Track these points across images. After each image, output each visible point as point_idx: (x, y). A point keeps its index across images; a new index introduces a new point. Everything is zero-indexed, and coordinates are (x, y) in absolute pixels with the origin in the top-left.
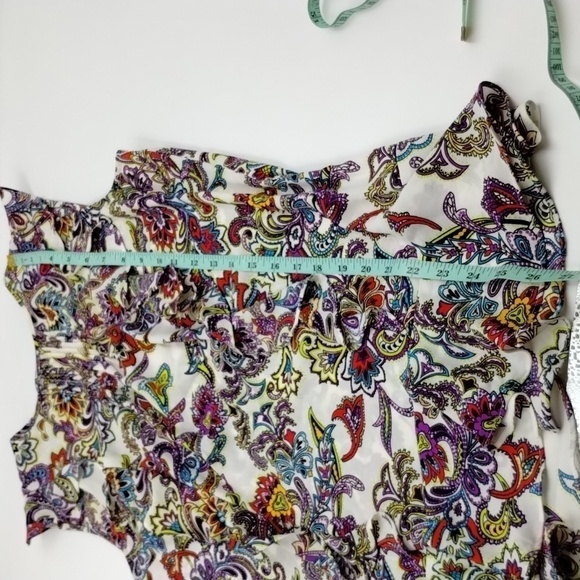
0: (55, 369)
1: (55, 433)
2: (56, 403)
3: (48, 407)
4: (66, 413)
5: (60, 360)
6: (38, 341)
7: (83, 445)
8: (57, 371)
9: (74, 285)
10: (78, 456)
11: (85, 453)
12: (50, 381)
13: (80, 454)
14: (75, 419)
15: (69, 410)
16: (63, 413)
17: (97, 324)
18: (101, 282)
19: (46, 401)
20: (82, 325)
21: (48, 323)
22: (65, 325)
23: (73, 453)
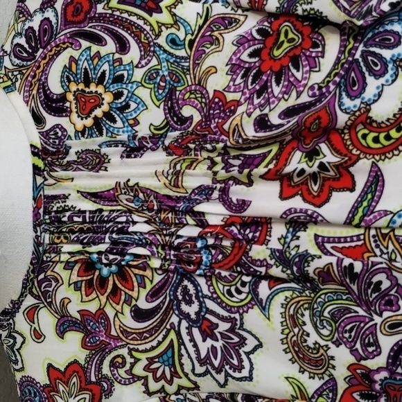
3: (54, 284)
4: (101, 297)
5: (94, 196)
6: (43, 159)
7: (132, 356)
8: (84, 218)
9: (158, 36)
10: (125, 375)
11: (139, 370)
12: (66, 238)
13: (129, 372)
14: (118, 308)
15: (109, 290)
16: (94, 295)
17: (229, 109)
18: (242, 18)
19: (49, 273)
20: (191, 118)
21: (72, 123)
22: (119, 124)
23: (106, 370)
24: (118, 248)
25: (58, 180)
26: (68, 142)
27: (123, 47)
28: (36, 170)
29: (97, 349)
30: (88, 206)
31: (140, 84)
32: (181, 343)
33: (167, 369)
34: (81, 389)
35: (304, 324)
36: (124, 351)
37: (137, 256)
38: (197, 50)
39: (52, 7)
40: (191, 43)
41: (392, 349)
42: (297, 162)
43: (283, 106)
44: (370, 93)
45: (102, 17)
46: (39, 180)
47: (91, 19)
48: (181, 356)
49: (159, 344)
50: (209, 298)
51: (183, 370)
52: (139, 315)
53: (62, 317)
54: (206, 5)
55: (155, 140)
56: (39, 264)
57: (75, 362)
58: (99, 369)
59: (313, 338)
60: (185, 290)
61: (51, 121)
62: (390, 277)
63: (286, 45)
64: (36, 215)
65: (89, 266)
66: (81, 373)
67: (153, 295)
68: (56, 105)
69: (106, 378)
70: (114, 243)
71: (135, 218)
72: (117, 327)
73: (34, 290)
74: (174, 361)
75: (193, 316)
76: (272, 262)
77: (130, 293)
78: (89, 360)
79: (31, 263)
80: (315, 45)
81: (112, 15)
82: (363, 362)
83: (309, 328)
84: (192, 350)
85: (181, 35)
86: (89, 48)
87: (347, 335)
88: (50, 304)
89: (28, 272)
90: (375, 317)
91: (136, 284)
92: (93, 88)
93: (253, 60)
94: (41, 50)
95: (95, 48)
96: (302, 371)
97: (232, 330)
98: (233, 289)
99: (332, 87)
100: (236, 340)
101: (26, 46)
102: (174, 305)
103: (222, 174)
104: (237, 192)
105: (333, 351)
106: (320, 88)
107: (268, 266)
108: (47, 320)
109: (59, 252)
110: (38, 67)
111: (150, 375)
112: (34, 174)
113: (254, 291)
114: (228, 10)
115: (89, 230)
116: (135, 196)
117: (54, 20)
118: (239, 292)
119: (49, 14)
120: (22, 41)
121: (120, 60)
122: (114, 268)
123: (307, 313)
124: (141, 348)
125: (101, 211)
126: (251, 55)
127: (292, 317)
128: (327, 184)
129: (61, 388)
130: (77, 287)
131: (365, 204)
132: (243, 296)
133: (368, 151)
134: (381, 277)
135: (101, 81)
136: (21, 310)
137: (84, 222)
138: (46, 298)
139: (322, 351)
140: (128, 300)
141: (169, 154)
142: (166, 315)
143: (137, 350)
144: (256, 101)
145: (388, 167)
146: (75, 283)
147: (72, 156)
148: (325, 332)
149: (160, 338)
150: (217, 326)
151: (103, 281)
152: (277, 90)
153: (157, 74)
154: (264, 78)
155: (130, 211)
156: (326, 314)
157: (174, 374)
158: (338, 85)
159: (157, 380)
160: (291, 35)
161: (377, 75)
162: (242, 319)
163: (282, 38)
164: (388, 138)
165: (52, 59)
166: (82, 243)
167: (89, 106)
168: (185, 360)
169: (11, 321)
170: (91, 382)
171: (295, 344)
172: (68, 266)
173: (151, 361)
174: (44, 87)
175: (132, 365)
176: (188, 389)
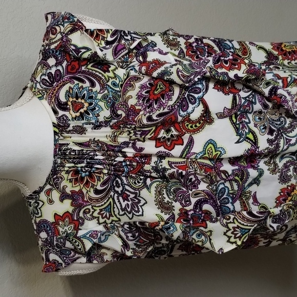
0: (74, 151)
1: (62, 200)
2: (70, 177)
3: (60, 180)
4: (81, 185)
5: (80, 144)
6: (58, 129)
7: (93, 209)
8: (76, 153)
9: (108, 81)
10: (89, 217)
11: (96, 214)
12: (67, 161)
13: (92, 215)
14: (88, 189)
15: (84, 182)
16: (78, 184)
17: (137, 112)
18: (142, 77)
19: (59, 175)
20: (121, 115)
21: (71, 114)
22: (91, 116)
23: (81, 215)
24: (90, 165)
25: (65, 137)
26: (69, 122)
27: (93, 85)
28: (55, 133)
29: (78, 206)
30: (77, 148)
31: (100, 100)
32: (114, 202)
33: (108, 214)
34: (70, 223)
35: (164, 194)
36: (90, 207)
37: (97, 169)
38: (124, 89)
39: (61, 65)
40: (122, 85)
41: (195, 203)
42: (162, 134)
43: (158, 112)
44: (190, 110)
45: (84, 72)
46: (57, 137)
47: (79, 72)
48: (114, 208)
49: (105, 203)
50: (127, 185)
51: (114, 213)
52: (97, 192)
53: (63, 193)
54: (127, 71)
55: (106, 123)
56: (55, 171)
57: (68, 212)
58: (78, 214)
59: (167, 199)
60: (117, 182)
61: (61, 113)
62: (195, 177)
63: (159, 90)
64: (55, 151)
65: (76, 172)
66: (70, 217)
67: (104, 184)
68: (63, 107)
69: (81, 218)
70: (88, 163)
71: (97, 153)
72: (87, 197)
73: (51, 182)
74: (111, 210)
75: (120, 192)
76: (152, 171)
77: (94, 183)
78: (74, 211)
79: (51, 171)
80: (170, 91)
81: (88, 71)
82: (185, 208)
83: (165, 196)
84: (119, 205)
85: (117, 82)
86: (78, 84)
87: (179, 198)
88: (58, 188)
89: (49, 175)
90: (190, 191)
91: (96, 180)
92: (80, 100)
93: (146, 94)
94: (56, 83)
95: (81, 84)
96: (162, 212)
97: (135, 197)
98: (136, 181)
99: (176, 107)
100: (137, 201)
101: (48, 80)
102: (112, 188)
103: (134, 137)
104: (139, 144)
105: (174, 204)
106: (172, 107)
107: (151, 173)
108: (56, 195)
109: (64, 167)
110: (55, 90)
111: (100, 216)
112: (55, 135)
113: (145, 182)
114: (137, 74)
115: (77, 158)
116: (97, 145)
117: (62, 71)
118: (139, 182)
119: (60, 68)
120: (46, 78)
121: (92, 90)
122: (87, 173)
123: (165, 190)
124: (97, 205)
125: (82, 150)
126: (146, 93)
127: (159, 192)
128: (173, 142)
129: (61, 223)
130: (71, 181)
131: (187, 150)
132: (140, 184)
133: (188, 131)
134: (192, 177)
135: (83, 97)
136: (43, 191)
137: (76, 154)
138: (56, 186)
139: (170, 204)
140: (93, 186)
141: (112, 129)
142: (109, 191)
143: (95, 206)
144: (147, 110)
145: (195, 137)
146: (70, 179)
147: (71, 128)
148: (171, 197)
149: (105, 201)
150: (129, 196)
151: (82, 179)
152: (155, 106)
153: (108, 97)
154: (151, 101)
155: (95, 151)
156: (172, 190)
157: (110, 215)
158: (178, 106)
159: (103, 218)
160: (161, 86)
161: (193, 104)
162: (139, 193)
163: (158, 87)
164: (196, 126)
165: (61, 87)
166: (74, 163)
167: (78, 108)
168: (116, 210)
169: (38, 196)
170: (74, 220)
171: (160, 202)
172: (68, 172)
173: (101, 210)
174: (57, 98)
175: (93, 212)
176: (116, 221)
